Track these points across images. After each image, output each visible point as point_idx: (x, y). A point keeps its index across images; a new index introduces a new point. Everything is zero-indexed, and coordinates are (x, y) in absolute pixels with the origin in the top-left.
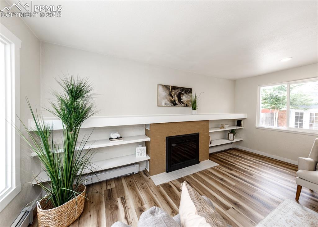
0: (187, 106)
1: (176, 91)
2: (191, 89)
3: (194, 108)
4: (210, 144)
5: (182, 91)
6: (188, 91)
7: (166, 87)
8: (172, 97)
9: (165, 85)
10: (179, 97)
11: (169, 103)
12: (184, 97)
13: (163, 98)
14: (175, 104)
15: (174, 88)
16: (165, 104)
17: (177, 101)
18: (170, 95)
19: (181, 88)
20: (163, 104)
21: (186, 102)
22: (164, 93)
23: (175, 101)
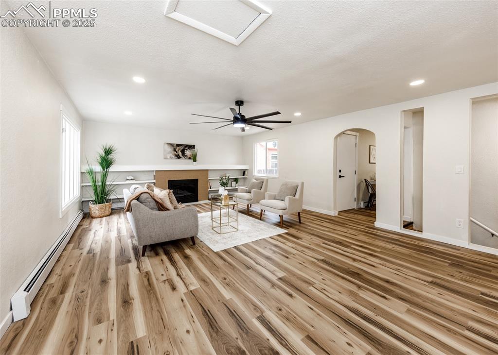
0: (190, 158)
1: (180, 147)
2: (194, 146)
3: (195, 160)
4: (210, 188)
5: (186, 147)
6: (191, 147)
7: (172, 145)
8: (177, 152)
9: (170, 144)
10: (183, 152)
11: (173, 156)
12: (187, 152)
13: (169, 153)
14: (178, 157)
15: (178, 145)
16: (170, 157)
17: (181, 155)
18: (175, 150)
19: (184, 145)
20: (169, 158)
21: (189, 156)
22: (169, 149)
23: (179, 155)
